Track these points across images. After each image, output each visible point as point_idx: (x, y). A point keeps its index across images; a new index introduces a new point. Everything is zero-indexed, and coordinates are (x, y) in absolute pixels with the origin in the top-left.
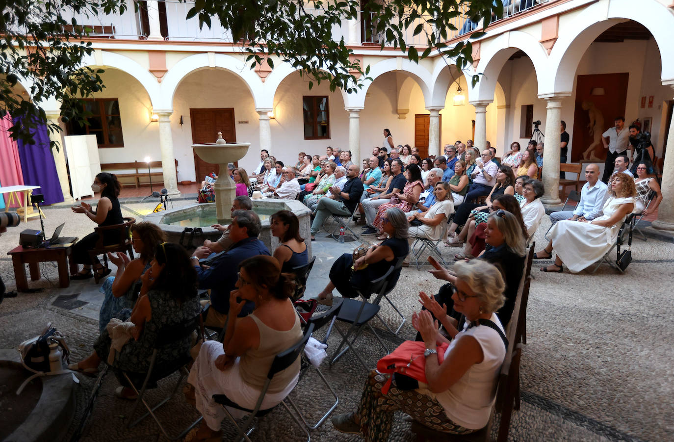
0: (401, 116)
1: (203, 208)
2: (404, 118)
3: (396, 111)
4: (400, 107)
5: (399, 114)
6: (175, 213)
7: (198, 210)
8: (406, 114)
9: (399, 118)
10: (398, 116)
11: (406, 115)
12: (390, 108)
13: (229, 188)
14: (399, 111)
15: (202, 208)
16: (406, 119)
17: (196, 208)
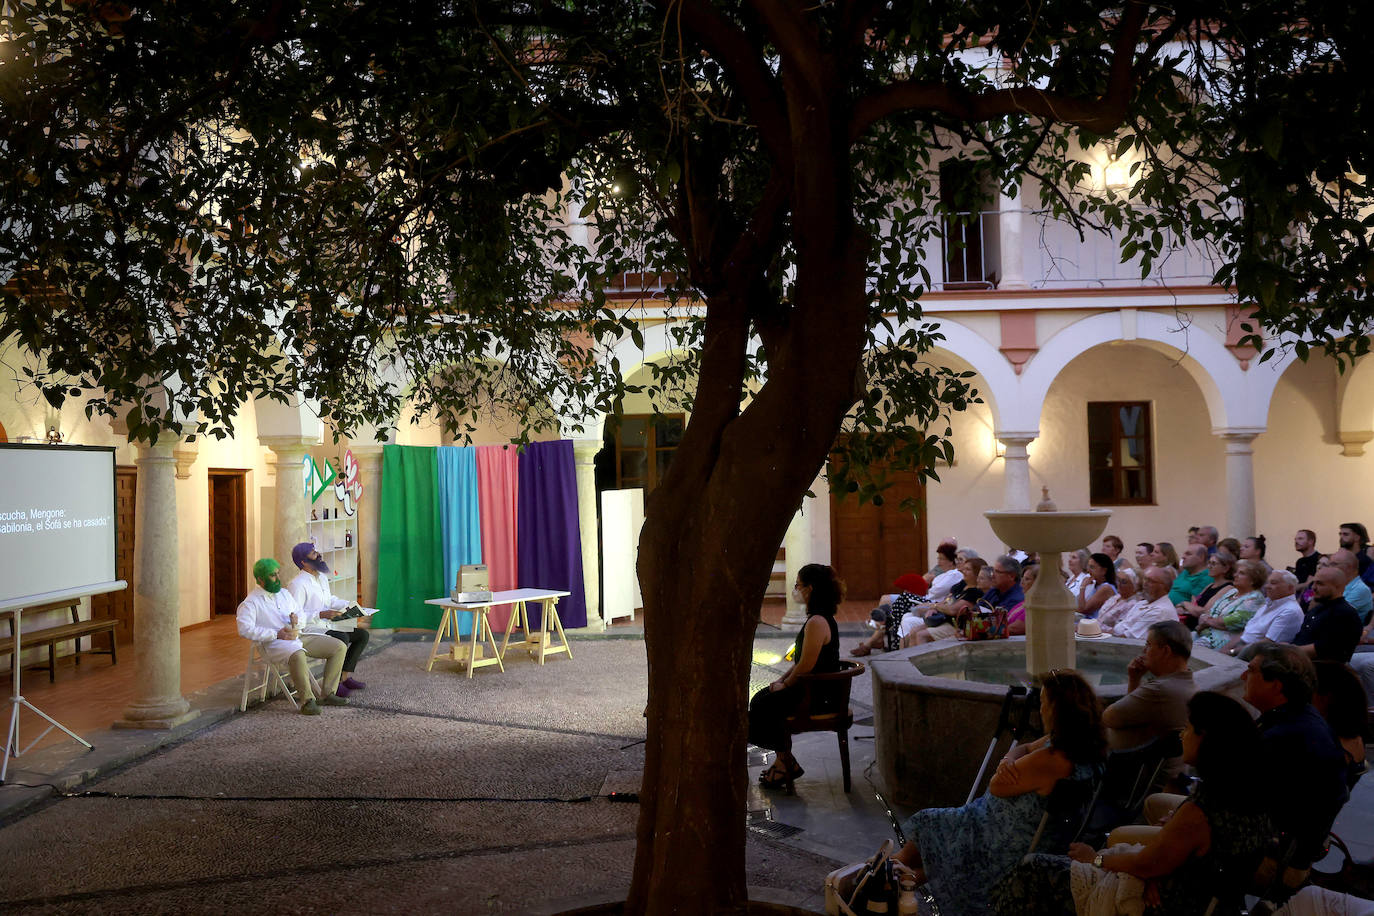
0: (1350, 448)
1: (971, 651)
2: (1360, 454)
3: (1334, 435)
4: (1347, 426)
5: (1343, 444)
6: (924, 658)
7: (960, 655)
8: (1364, 442)
9: (1344, 454)
10: (1340, 448)
11: (1365, 447)
12: (1315, 426)
13: (1064, 606)
14: (1342, 437)
15: (968, 650)
16: (1365, 455)
17: (957, 651)
